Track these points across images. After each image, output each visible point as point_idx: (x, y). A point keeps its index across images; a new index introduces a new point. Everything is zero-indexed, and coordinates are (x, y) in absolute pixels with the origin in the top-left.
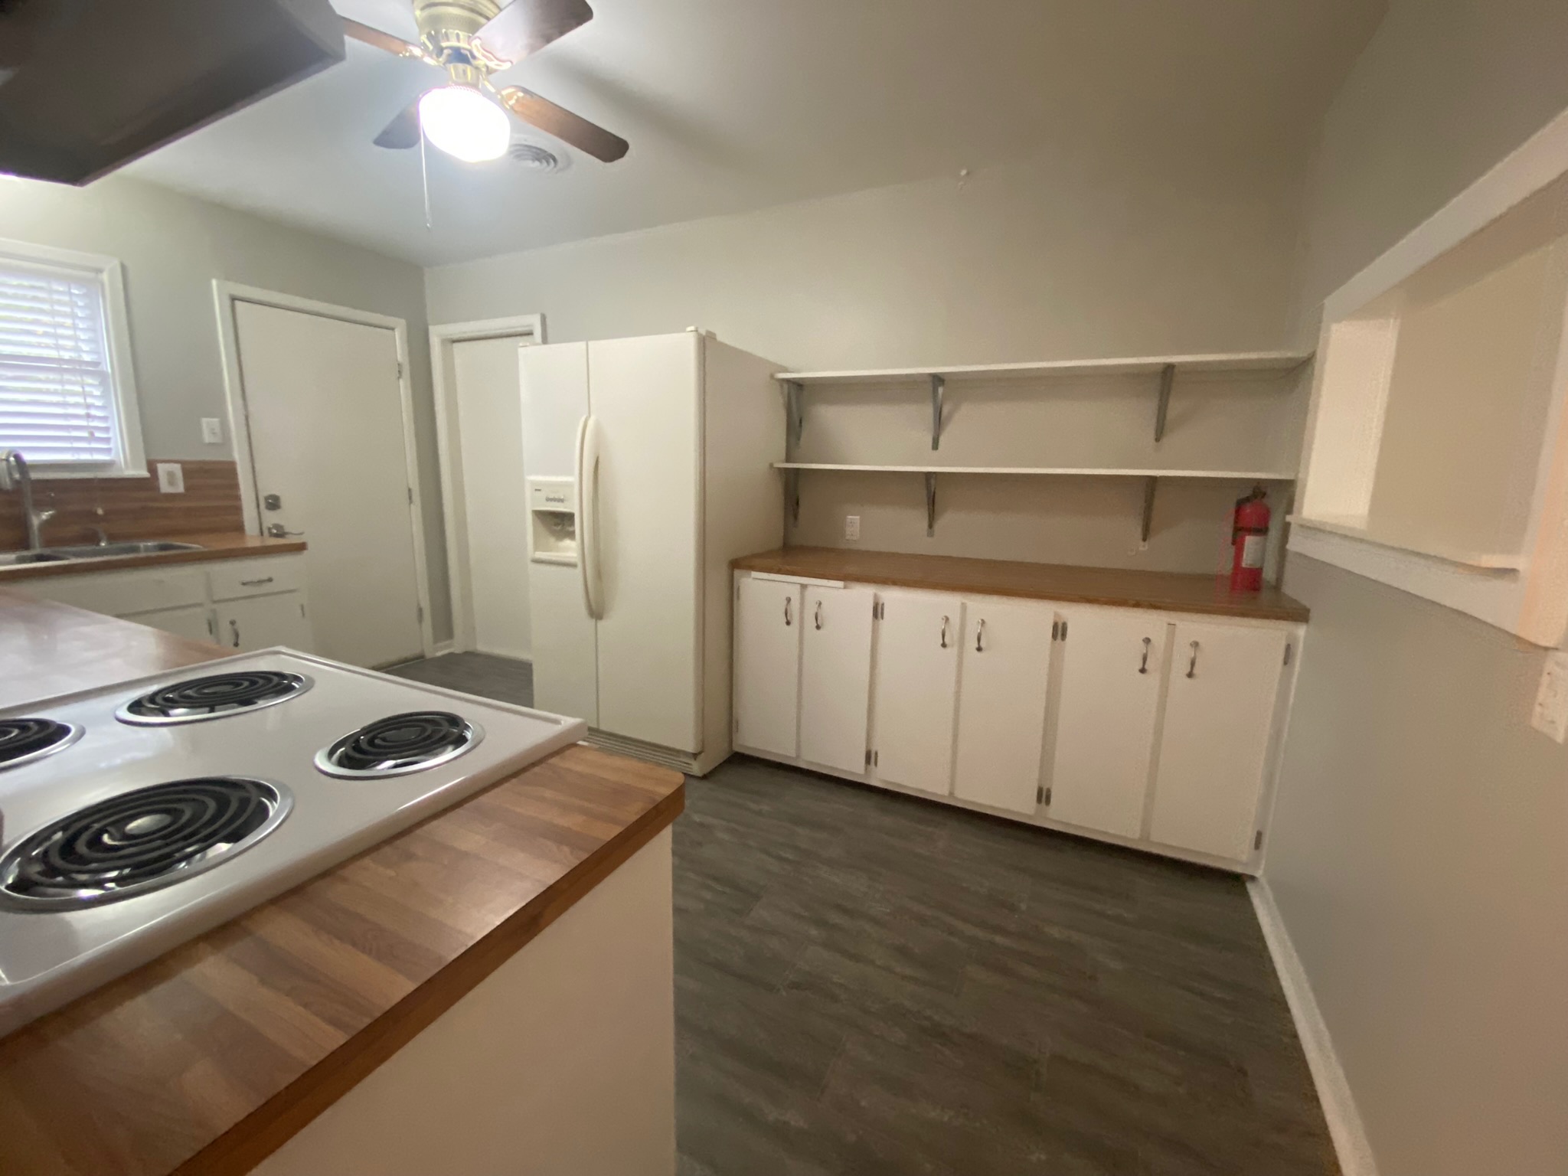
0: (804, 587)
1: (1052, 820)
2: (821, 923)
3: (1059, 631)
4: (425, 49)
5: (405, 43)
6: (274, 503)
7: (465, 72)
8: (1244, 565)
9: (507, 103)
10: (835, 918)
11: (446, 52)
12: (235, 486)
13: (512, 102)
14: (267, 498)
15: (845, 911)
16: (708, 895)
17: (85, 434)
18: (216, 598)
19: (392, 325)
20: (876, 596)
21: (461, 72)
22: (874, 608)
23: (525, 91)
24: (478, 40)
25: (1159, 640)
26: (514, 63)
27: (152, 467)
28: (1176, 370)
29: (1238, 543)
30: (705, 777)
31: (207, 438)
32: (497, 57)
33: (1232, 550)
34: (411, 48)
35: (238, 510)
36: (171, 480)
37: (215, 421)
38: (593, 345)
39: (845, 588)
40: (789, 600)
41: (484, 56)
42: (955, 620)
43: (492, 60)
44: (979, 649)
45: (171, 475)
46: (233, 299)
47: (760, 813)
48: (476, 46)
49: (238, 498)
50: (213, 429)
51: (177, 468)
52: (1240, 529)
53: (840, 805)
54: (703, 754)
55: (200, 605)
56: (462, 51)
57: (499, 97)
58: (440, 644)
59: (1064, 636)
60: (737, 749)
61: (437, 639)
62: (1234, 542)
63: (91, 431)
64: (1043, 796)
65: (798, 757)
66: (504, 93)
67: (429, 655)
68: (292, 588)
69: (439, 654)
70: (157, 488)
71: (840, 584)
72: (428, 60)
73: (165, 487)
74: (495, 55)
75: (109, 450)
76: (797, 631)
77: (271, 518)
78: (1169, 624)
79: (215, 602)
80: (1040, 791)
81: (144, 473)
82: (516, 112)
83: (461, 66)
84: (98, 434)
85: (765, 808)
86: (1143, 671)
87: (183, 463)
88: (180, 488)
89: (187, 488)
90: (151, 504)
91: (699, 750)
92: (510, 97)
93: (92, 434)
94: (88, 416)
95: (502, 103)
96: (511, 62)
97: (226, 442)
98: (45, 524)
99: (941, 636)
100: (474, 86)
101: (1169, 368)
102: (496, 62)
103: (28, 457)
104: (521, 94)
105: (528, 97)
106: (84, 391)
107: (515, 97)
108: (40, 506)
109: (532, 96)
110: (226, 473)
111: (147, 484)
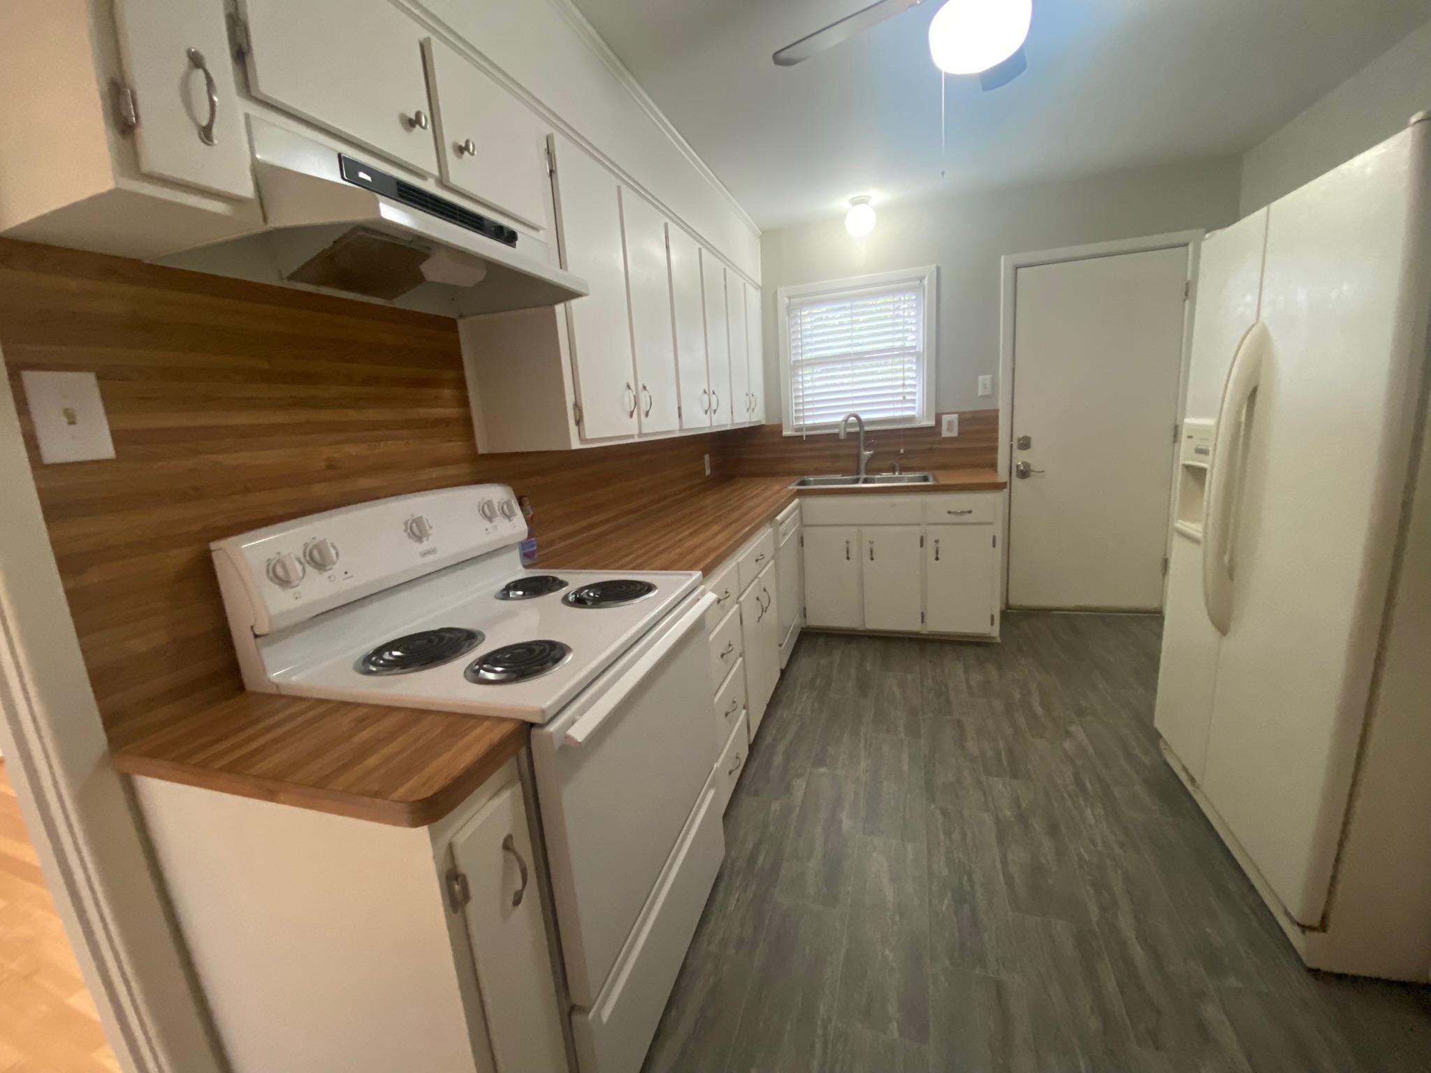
6: (1025, 444)
12: (995, 430)
14: (1019, 439)
17: (901, 398)
18: (928, 521)
27: (938, 418)
31: (981, 391)
35: (994, 450)
36: (949, 429)
37: (988, 377)
45: (950, 423)
46: (1017, 268)
49: (996, 440)
50: (985, 384)
51: (955, 418)
63: (904, 395)
68: (986, 521)
70: (940, 434)
73: (945, 433)
75: (913, 408)
77: (1020, 457)
79: (928, 524)
81: (933, 424)
84: (908, 397)
87: (960, 414)
88: (955, 434)
89: (960, 433)
90: (935, 446)
93: (904, 398)
94: (904, 385)
97: (993, 396)
98: (872, 458)
103: (863, 417)
106: (903, 368)
108: (867, 447)
110: (991, 419)
111: (934, 431)
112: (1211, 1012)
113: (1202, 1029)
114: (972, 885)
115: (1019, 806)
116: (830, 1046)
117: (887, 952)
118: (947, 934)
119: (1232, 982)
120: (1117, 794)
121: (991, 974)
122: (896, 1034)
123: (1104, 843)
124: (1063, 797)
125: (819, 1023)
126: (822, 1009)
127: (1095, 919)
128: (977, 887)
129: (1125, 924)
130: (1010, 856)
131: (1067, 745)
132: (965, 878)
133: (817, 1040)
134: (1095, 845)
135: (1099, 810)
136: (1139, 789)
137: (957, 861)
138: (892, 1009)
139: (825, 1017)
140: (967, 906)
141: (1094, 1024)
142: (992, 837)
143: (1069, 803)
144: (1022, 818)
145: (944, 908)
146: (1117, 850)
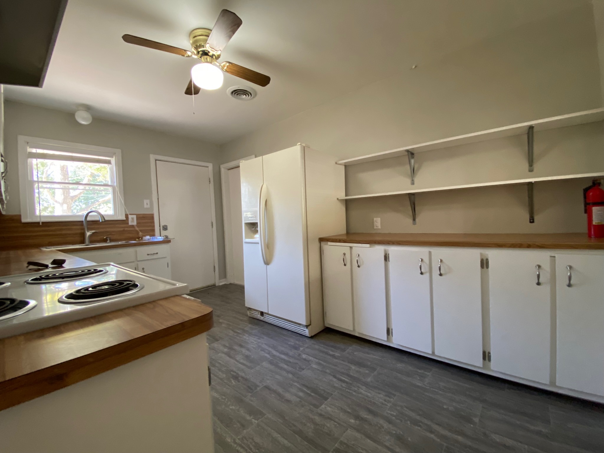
0: (351, 248)
1: (493, 371)
2: (357, 417)
3: (484, 264)
4: (193, 53)
5: (185, 51)
6: (165, 228)
7: (206, 58)
8: (594, 223)
9: (224, 69)
10: (364, 414)
11: (200, 53)
12: (153, 222)
13: (225, 68)
14: (163, 226)
15: (370, 412)
16: (301, 394)
18: (138, 260)
19: (208, 166)
20: (385, 251)
21: (205, 58)
22: (384, 256)
23: (229, 63)
24: (208, 44)
25: (546, 267)
26: (222, 50)
27: (127, 216)
28: (535, 130)
29: (588, 211)
30: (312, 337)
31: (145, 206)
32: (216, 49)
33: (586, 216)
34: (188, 52)
35: (153, 230)
36: (133, 221)
37: (148, 201)
38: (264, 156)
39: (370, 247)
40: (344, 254)
41: (211, 50)
42: (426, 260)
43: (214, 52)
44: (441, 275)
45: (133, 219)
46: (156, 160)
47: (333, 356)
48: (208, 47)
49: (154, 226)
50: (148, 203)
51: (135, 217)
52: (589, 204)
53: (375, 355)
54: (310, 326)
55: (133, 262)
56: (206, 51)
57: (221, 67)
58: (221, 280)
59: (487, 267)
60: (327, 326)
61: (220, 278)
62: (586, 212)
64: (486, 356)
65: (354, 330)
66: (222, 65)
67: (217, 285)
68: (164, 256)
69: (221, 284)
70: (128, 223)
71: (368, 245)
72: (194, 56)
73: (130, 223)
74: (215, 49)
76: (349, 269)
77: (164, 233)
78: (551, 257)
79: (138, 261)
80: (484, 353)
81: (125, 219)
82: (228, 72)
83: (205, 57)
85: (337, 354)
86: (538, 284)
87: (137, 215)
88: (135, 223)
89: (137, 223)
90: (126, 229)
91: (309, 324)
92: (224, 66)
95: (222, 69)
96: (221, 50)
97: (151, 208)
98: (90, 236)
99: (419, 269)
100: (211, 63)
101: (531, 128)
102: (216, 52)
104: (228, 64)
105: (230, 64)
107: (226, 66)
108: (89, 229)
109: (232, 64)
110: (151, 217)
111: (125, 222)
112: (304, 356)
113: (305, 360)
114: (235, 372)
115: (227, 347)
116: (243, 445)
117: (231, 407)
118: (242, 388)
119: (301, 349)
120: (247, 329)
121: (262, 387)
122: (256, 421)
123: (255, 341)
124: (235, 337)
125: (232, 444)
126: (229, 440)
127: (269, 357)
128: (237, 372)
129: (275, 353)
130: (237, 359)
131: (223, 325)
132: (232, 372)
133: (237, 448)
134: (254, 343)
135: (247, 335)
136: (250, 325)
137: (225, 370)
138: (248, 418)
139: (232, 440)
140: (240, 378)
141: (290, 376)
142: (228, 358)
143: (238, 338)
144: (231, 348)
145: (234, 383)
146: (259, 341)
